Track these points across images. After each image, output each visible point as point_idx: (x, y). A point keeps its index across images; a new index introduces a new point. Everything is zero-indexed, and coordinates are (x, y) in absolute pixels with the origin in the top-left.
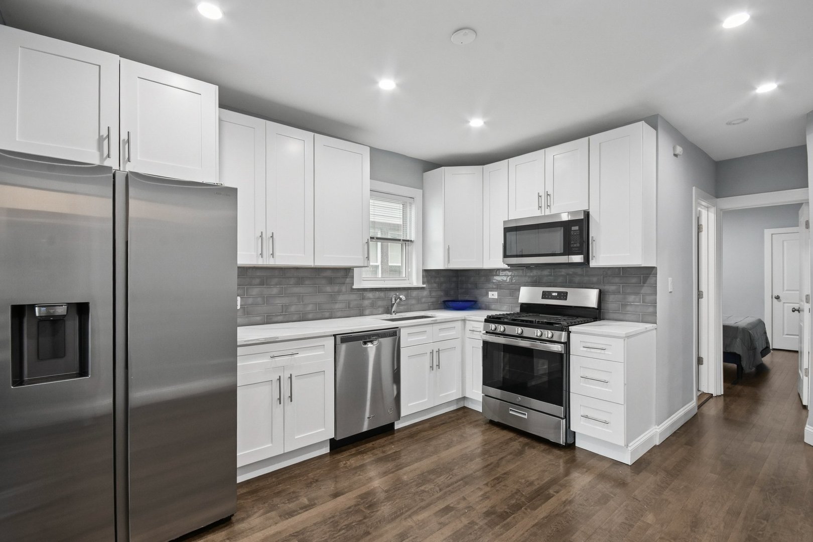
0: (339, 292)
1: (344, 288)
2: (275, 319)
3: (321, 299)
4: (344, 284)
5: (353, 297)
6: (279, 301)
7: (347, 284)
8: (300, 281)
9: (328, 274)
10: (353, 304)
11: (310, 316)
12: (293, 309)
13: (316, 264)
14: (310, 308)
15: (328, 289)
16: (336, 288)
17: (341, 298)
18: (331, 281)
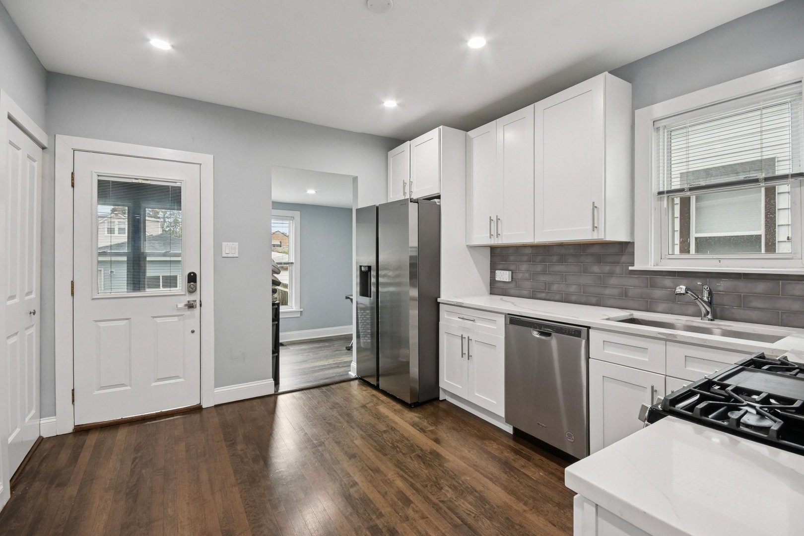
0: (611, 274)
1: (618, 269)
2: (539, 295)
3: (586, 280)
4: (618, 263)
5: (633, 281)
6: (542, 278)
7: (623, 263)
8: (562, 259)
9: (595, 250)
10: (632, 292)
11: (573, 298)
12: (555, 287)
13: (535, 241)
14: (573, 289)
15: (596, 269)
16: (607, 269)
17: (613, 281)
18: (599, 259)
